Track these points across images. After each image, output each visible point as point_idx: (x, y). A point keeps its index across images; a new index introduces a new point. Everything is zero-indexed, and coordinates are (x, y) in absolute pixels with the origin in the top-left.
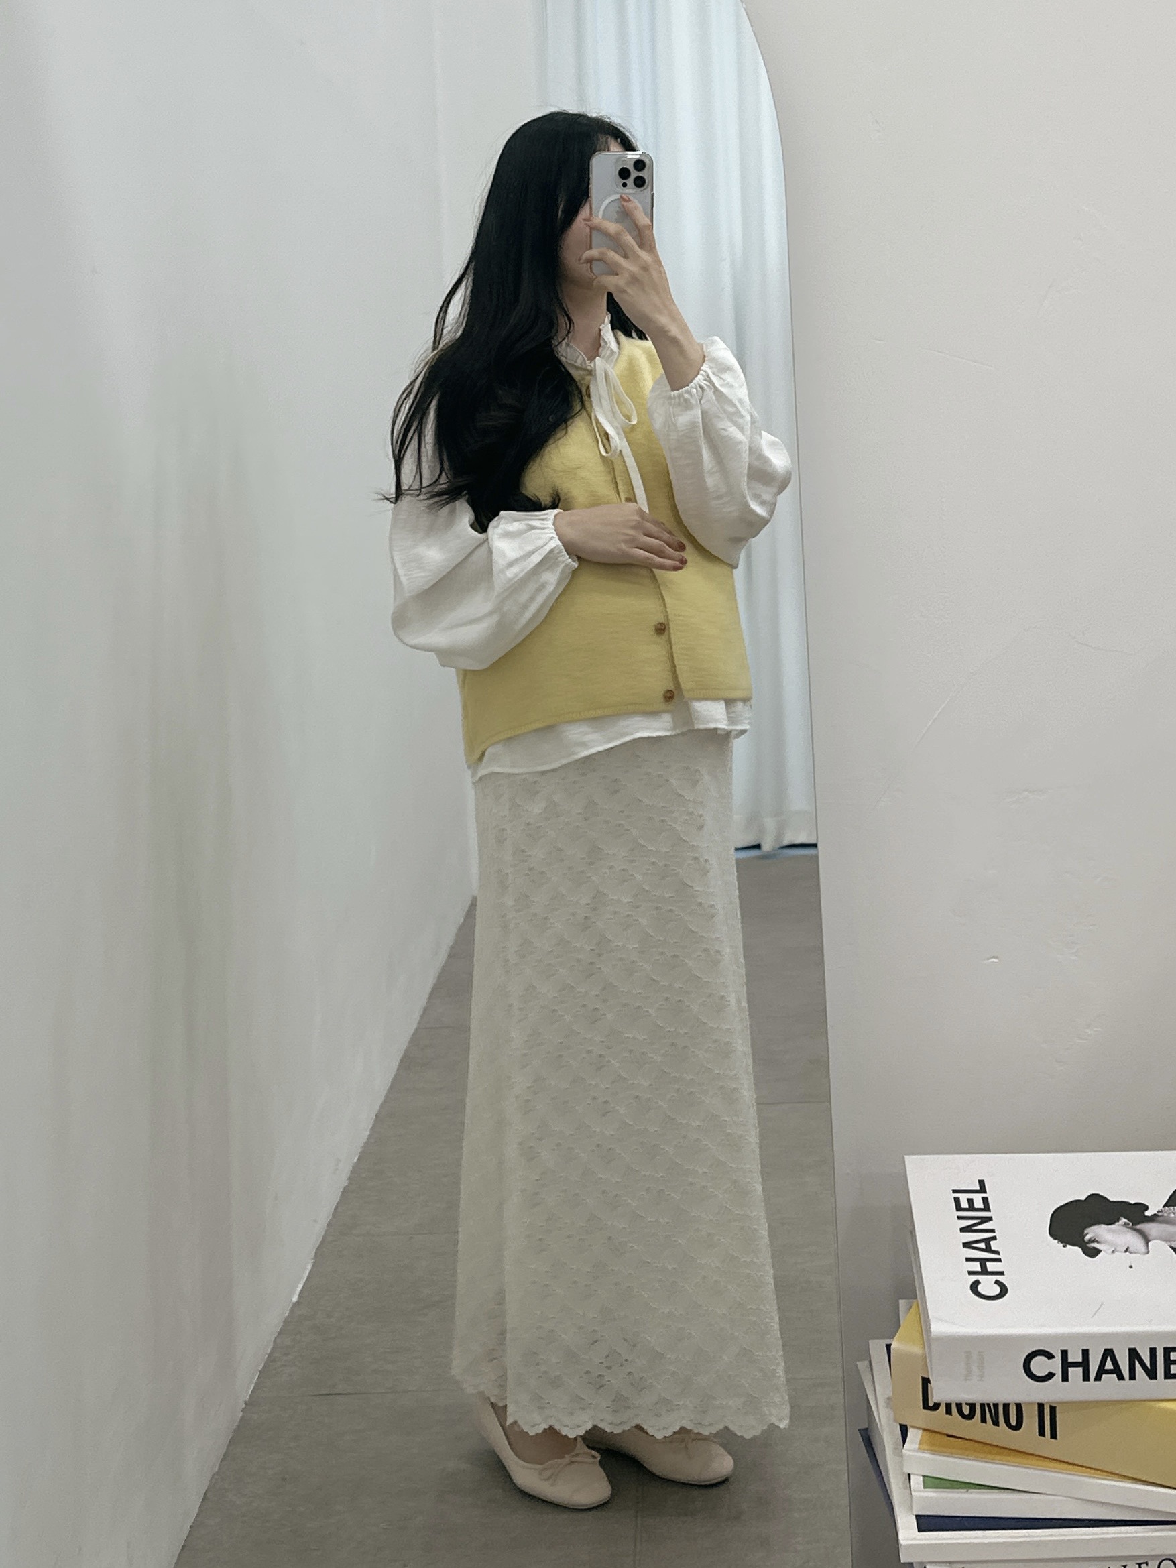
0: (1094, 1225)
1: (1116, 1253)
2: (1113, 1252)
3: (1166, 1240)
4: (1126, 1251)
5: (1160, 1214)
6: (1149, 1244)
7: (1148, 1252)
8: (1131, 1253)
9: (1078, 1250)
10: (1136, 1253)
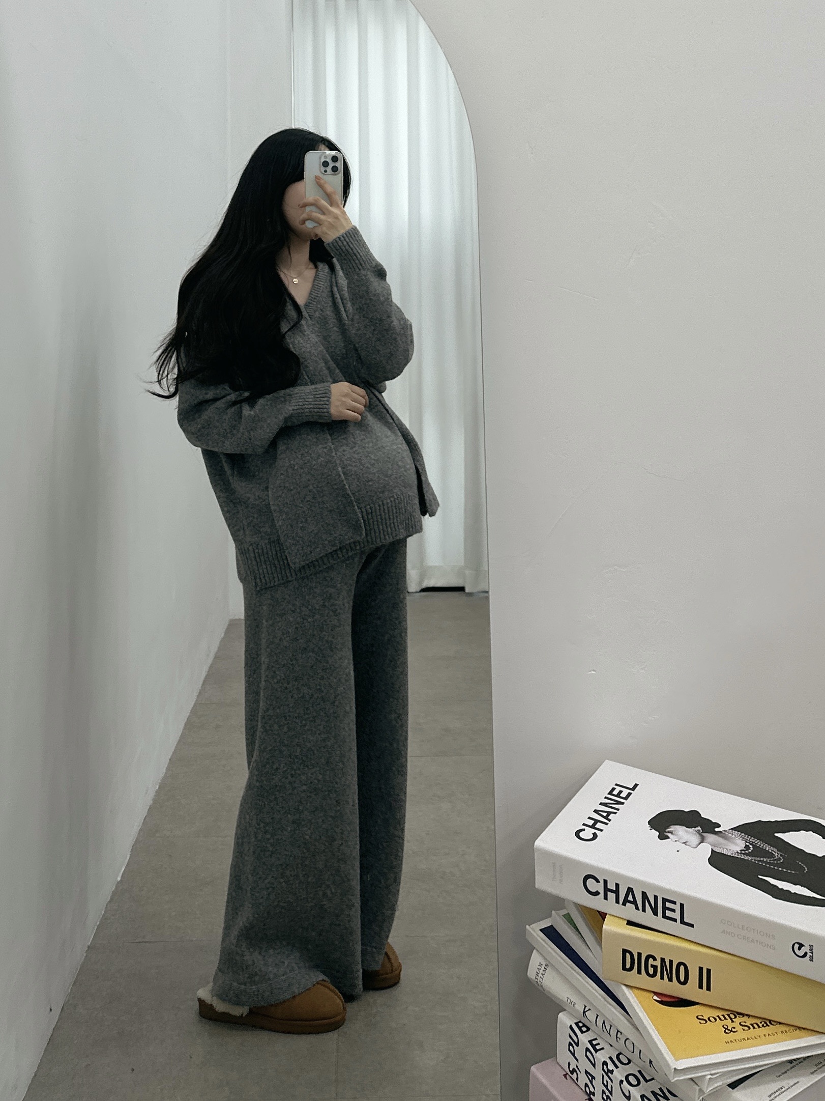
0: (680, 825)
1: (678, 842)
2: (676, 841)
3: (712, 845)
4: (685, 843)
5: (724, 832)
6: (702, 844)
7: (696, 847)
8: (686, 845)
9: (658, 833)
10: (689, 845)
